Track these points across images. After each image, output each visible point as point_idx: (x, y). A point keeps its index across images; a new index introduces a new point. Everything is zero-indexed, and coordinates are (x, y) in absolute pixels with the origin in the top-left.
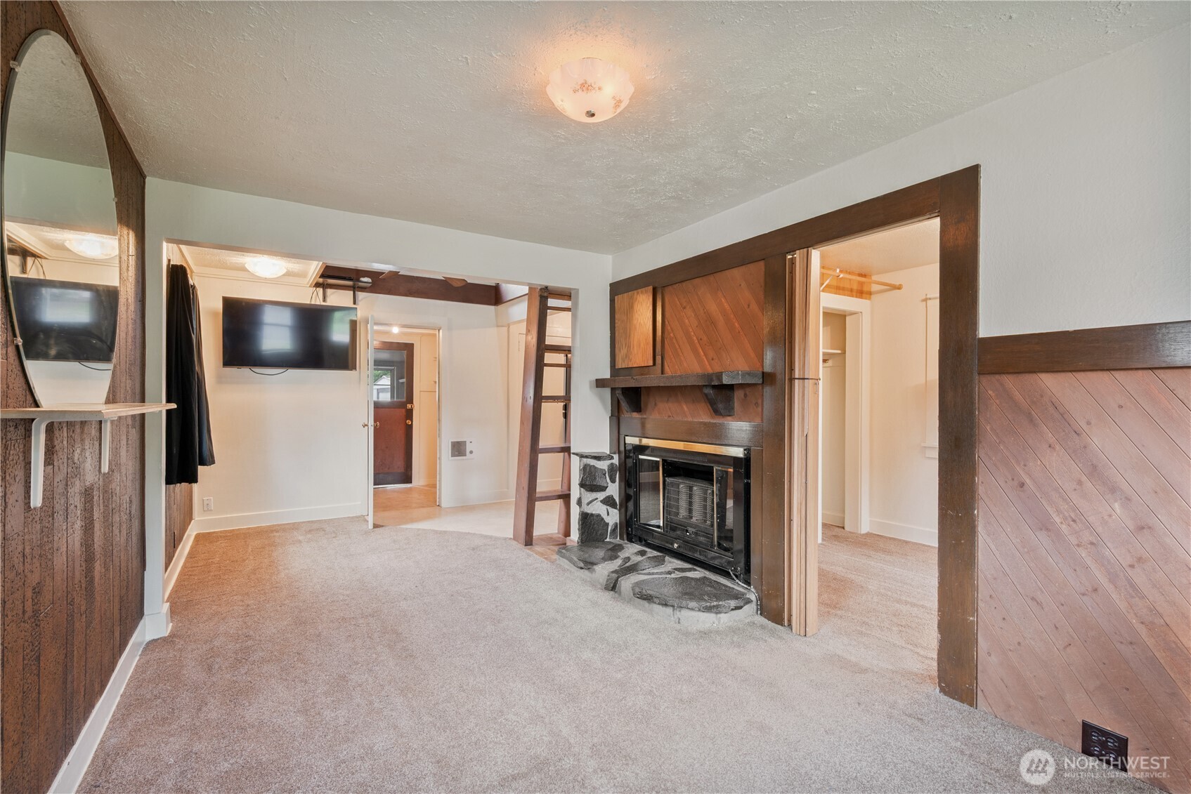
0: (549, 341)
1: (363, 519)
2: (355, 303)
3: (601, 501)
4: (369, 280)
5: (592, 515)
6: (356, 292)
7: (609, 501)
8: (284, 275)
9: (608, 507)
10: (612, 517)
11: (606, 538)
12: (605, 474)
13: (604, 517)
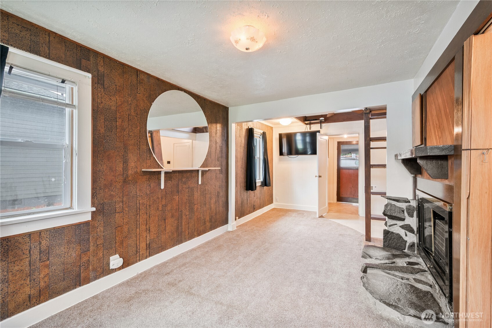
0: (372, 136)
1: (315, 213)
2: (321, 128)
3: (400, 226)
4: (323, 118)
5: (392, 233)
6: (322, 124)
7: (408, 228)
8: (291, 123)
9: (407, 232)
10: (412, 238)
11: (405, 249)
12: (403, 211)
13: (403, 236)
